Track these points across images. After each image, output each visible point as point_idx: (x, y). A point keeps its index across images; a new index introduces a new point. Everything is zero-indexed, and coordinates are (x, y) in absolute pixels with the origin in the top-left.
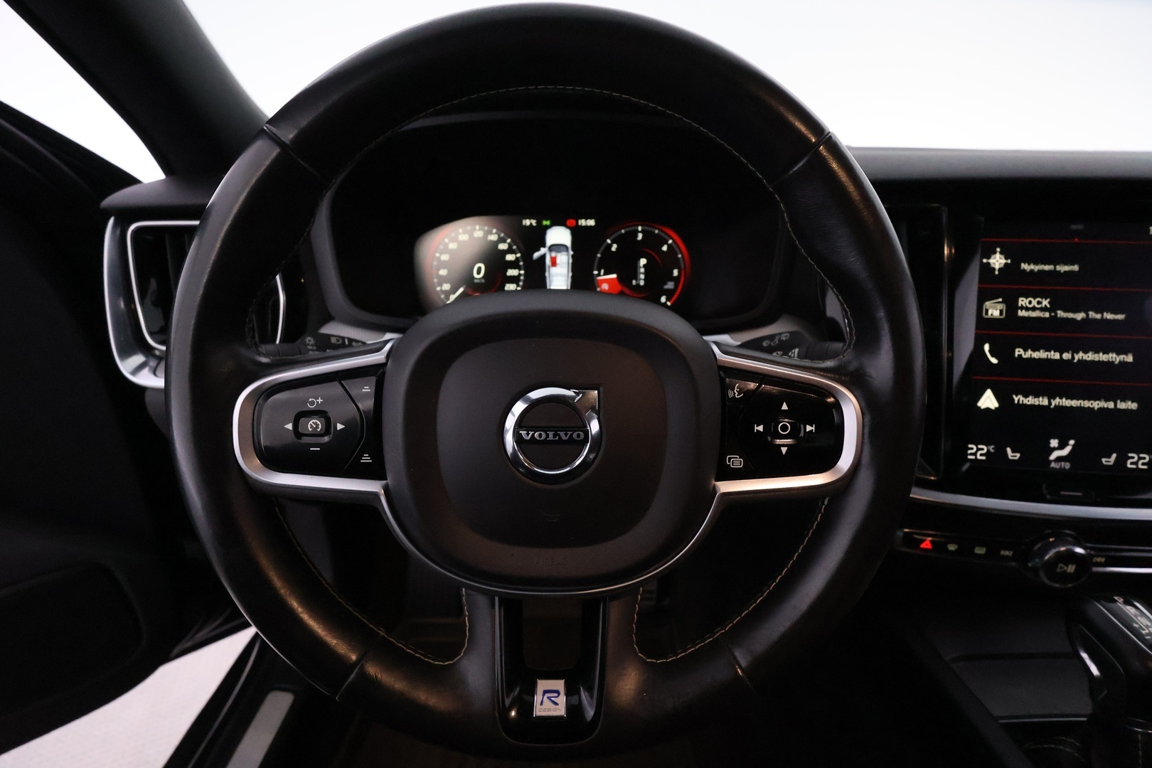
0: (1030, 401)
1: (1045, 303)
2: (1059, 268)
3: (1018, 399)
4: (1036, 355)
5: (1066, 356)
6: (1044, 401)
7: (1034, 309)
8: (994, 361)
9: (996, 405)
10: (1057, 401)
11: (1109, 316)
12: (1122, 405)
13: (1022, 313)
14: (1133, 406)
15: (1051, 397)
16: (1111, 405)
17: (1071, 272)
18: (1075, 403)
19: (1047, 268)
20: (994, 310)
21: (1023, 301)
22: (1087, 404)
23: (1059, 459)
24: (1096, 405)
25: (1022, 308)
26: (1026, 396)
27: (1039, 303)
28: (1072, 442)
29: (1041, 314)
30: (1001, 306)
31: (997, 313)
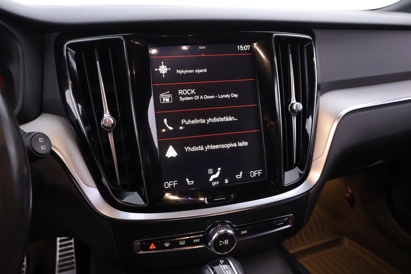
0: (194, 149)
1: (193, 91)
2: (196, 71)
3: (188, 149)
4: (193, 122)
6: (201, 148)
7: (188, 96)
8: (171, 128)
9: (176, 154)
10: (208, 147)
12: (240, 144)
13: (182, 99)
14: (246, 144)
15: (205, 145)
16: (235, 145)
17: (204, 72)
18: (217, 147)
19: (190, 71)
20: (166, 98)
21: (181, 92)
22: (223, 146)
23: (215, 180)
24: (228, 146)
25: (181, 95)
26: (191, 147)
27: (190, 92)
28: (219, 169)
29: (192, 98)
30: (169, 96)
31: (167, 100)
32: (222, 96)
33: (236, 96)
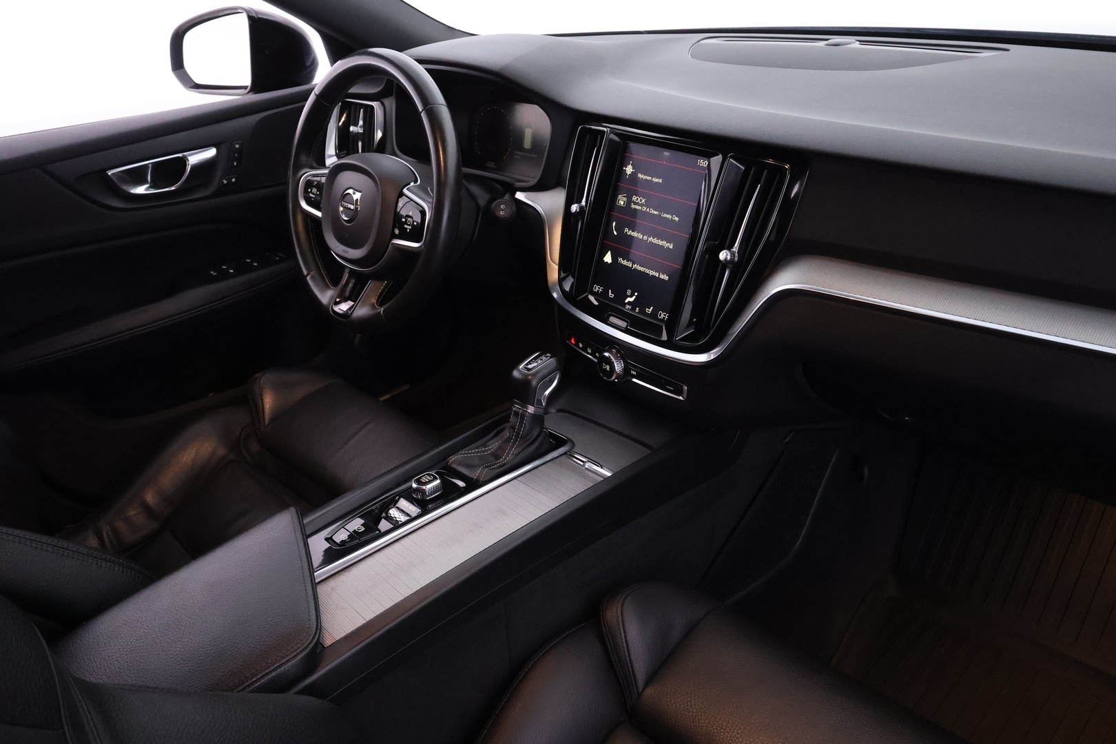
0: (625, 263)
1: (644, 201)
2: (653, 179)
4: (633, 234)
5: (645, 238)
6: (630, 265)
7: (638, 204)
8: (615, 233)
9: (611, 261)
10: (636, 266)
11: (669, 216)
12: (662, 276)
13: (633, 206)
14: (666, 278)
15: (634, 263)
16: (657, 275)
17: (658, 183)
18: (642, 269)
19: (649, 178)
20: (622, 201)
21: (634, 198)
22: (648, 270)
23: (629, 303)
24: (652, 273)
25: (634, 202)
26: (623, 259)
27: (641, 200)
28: (636, 294)
29: (640, 208)
30: (625, 199)
31: (622, 203)
32: (665, 215)
33: (677, 219)
